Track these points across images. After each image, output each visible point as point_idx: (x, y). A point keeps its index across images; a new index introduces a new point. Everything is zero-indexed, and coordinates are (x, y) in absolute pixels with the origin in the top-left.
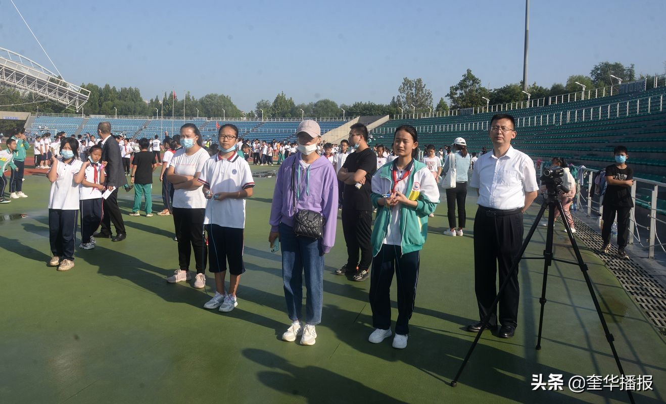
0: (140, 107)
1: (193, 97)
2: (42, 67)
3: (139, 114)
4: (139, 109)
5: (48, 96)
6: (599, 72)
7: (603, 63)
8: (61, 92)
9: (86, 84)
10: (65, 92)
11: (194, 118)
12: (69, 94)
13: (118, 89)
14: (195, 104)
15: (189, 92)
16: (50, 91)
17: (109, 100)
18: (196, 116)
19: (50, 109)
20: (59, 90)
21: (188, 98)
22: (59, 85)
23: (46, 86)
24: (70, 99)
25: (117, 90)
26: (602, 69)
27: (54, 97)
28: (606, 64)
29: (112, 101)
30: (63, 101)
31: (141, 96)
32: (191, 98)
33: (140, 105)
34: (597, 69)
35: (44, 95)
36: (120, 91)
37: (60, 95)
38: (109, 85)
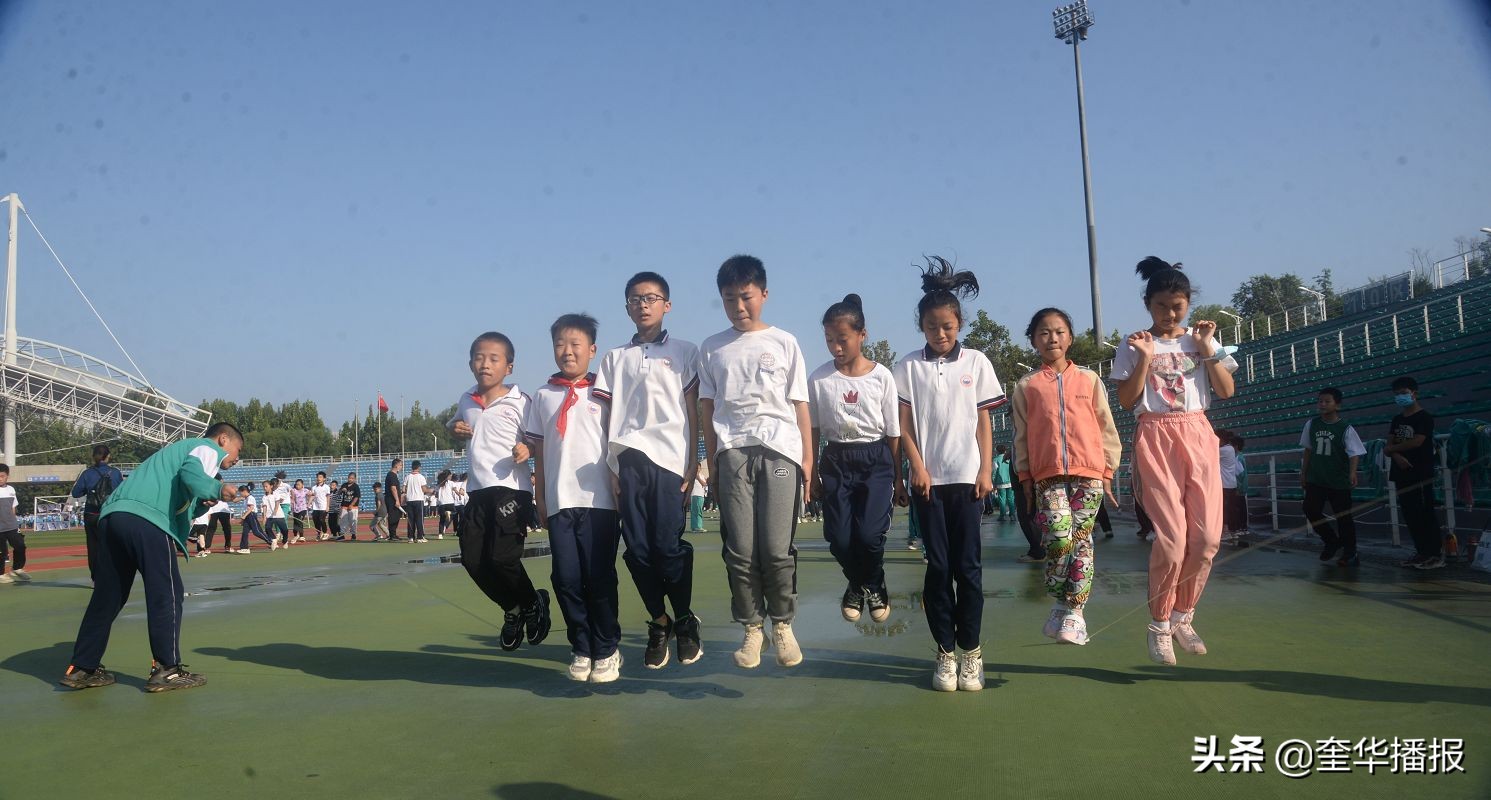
0: (319, 439)
1: (426, 412)
2: (129, 376)
3: (317, 453)
4: (314, 442)
5: (122, 428)
6: (1250, 296)
7: (1256, 279)
8: (150, 419)
9: (210, 402)
10: (157, 417)
11: (428, 453)
12: (167, 421)
13: (277, 407)
14: (431, 425)
15: (417, 403)
16: (126, 417)
17: (254, 429)
18: (432, 449)
19: (130, 455)
20: (145, 414)
21: (416, 414)
22: (144, 405)
23: (118, 407)
24: (169, 430)
25: (275, 410)
26: (1255, 289)
27: (135, 430)
28: (1262, 279)
29: (259, 430)
30: (154, 436)
31: (319, 417)
32: (422, 413)
33: (316, 434)
34: (1245, 290)
35: (115, 427)
36: (281, 410)
37: (148, 424)
38: (257, 401)
